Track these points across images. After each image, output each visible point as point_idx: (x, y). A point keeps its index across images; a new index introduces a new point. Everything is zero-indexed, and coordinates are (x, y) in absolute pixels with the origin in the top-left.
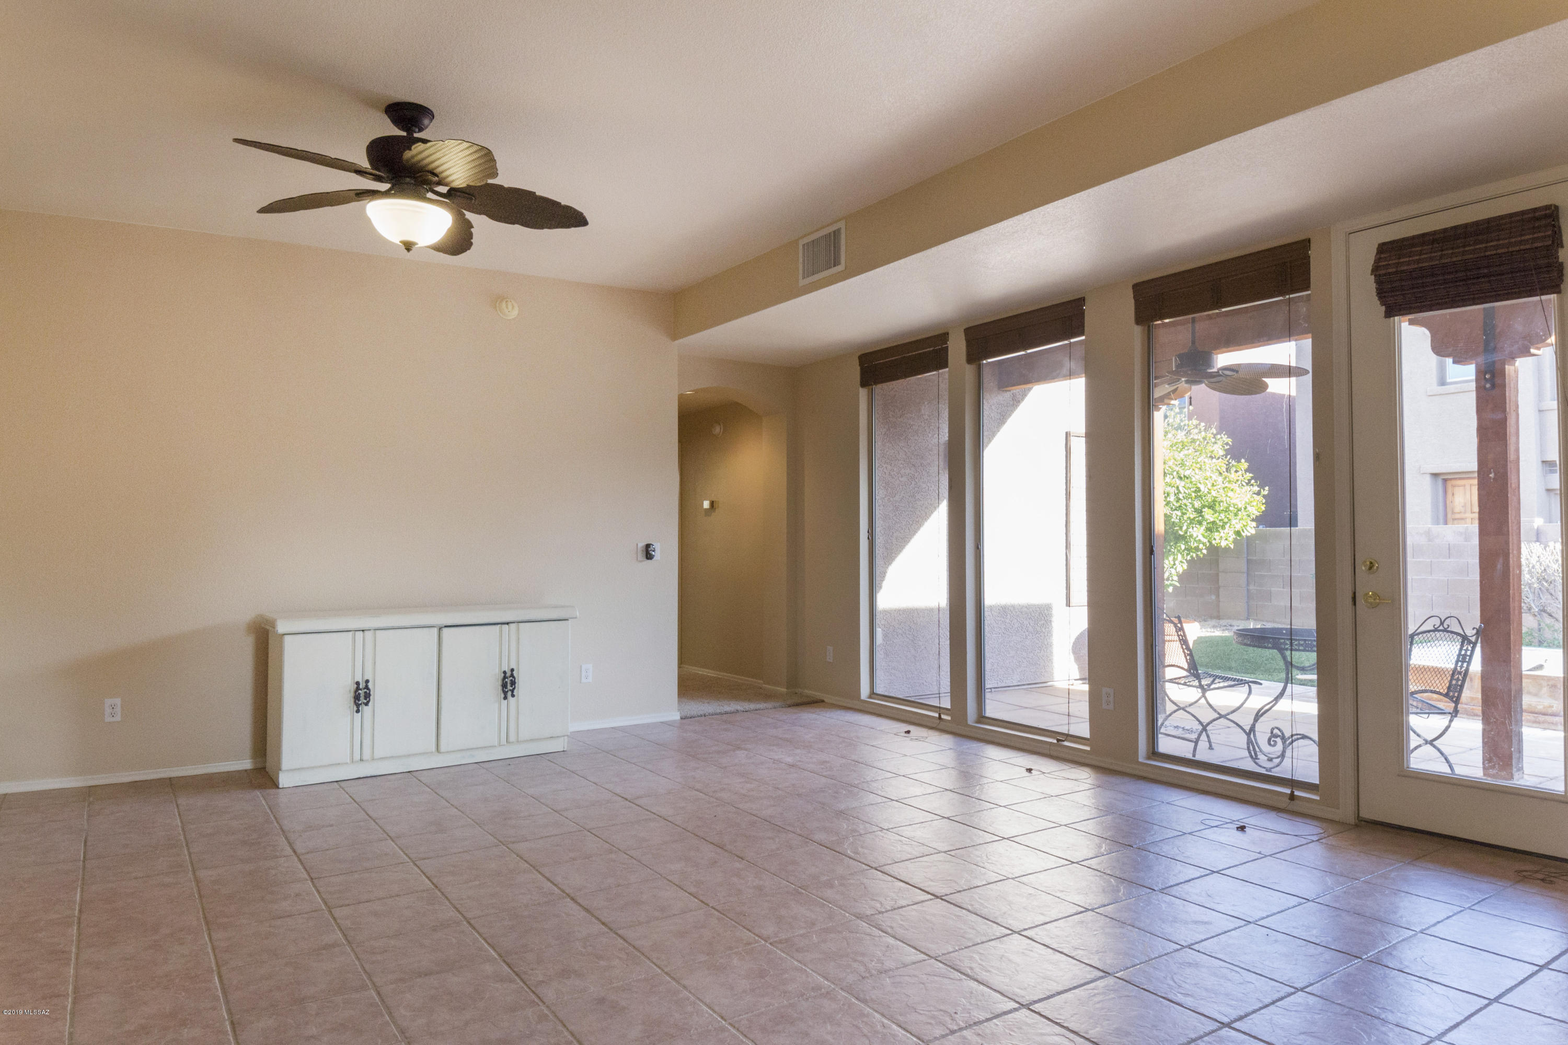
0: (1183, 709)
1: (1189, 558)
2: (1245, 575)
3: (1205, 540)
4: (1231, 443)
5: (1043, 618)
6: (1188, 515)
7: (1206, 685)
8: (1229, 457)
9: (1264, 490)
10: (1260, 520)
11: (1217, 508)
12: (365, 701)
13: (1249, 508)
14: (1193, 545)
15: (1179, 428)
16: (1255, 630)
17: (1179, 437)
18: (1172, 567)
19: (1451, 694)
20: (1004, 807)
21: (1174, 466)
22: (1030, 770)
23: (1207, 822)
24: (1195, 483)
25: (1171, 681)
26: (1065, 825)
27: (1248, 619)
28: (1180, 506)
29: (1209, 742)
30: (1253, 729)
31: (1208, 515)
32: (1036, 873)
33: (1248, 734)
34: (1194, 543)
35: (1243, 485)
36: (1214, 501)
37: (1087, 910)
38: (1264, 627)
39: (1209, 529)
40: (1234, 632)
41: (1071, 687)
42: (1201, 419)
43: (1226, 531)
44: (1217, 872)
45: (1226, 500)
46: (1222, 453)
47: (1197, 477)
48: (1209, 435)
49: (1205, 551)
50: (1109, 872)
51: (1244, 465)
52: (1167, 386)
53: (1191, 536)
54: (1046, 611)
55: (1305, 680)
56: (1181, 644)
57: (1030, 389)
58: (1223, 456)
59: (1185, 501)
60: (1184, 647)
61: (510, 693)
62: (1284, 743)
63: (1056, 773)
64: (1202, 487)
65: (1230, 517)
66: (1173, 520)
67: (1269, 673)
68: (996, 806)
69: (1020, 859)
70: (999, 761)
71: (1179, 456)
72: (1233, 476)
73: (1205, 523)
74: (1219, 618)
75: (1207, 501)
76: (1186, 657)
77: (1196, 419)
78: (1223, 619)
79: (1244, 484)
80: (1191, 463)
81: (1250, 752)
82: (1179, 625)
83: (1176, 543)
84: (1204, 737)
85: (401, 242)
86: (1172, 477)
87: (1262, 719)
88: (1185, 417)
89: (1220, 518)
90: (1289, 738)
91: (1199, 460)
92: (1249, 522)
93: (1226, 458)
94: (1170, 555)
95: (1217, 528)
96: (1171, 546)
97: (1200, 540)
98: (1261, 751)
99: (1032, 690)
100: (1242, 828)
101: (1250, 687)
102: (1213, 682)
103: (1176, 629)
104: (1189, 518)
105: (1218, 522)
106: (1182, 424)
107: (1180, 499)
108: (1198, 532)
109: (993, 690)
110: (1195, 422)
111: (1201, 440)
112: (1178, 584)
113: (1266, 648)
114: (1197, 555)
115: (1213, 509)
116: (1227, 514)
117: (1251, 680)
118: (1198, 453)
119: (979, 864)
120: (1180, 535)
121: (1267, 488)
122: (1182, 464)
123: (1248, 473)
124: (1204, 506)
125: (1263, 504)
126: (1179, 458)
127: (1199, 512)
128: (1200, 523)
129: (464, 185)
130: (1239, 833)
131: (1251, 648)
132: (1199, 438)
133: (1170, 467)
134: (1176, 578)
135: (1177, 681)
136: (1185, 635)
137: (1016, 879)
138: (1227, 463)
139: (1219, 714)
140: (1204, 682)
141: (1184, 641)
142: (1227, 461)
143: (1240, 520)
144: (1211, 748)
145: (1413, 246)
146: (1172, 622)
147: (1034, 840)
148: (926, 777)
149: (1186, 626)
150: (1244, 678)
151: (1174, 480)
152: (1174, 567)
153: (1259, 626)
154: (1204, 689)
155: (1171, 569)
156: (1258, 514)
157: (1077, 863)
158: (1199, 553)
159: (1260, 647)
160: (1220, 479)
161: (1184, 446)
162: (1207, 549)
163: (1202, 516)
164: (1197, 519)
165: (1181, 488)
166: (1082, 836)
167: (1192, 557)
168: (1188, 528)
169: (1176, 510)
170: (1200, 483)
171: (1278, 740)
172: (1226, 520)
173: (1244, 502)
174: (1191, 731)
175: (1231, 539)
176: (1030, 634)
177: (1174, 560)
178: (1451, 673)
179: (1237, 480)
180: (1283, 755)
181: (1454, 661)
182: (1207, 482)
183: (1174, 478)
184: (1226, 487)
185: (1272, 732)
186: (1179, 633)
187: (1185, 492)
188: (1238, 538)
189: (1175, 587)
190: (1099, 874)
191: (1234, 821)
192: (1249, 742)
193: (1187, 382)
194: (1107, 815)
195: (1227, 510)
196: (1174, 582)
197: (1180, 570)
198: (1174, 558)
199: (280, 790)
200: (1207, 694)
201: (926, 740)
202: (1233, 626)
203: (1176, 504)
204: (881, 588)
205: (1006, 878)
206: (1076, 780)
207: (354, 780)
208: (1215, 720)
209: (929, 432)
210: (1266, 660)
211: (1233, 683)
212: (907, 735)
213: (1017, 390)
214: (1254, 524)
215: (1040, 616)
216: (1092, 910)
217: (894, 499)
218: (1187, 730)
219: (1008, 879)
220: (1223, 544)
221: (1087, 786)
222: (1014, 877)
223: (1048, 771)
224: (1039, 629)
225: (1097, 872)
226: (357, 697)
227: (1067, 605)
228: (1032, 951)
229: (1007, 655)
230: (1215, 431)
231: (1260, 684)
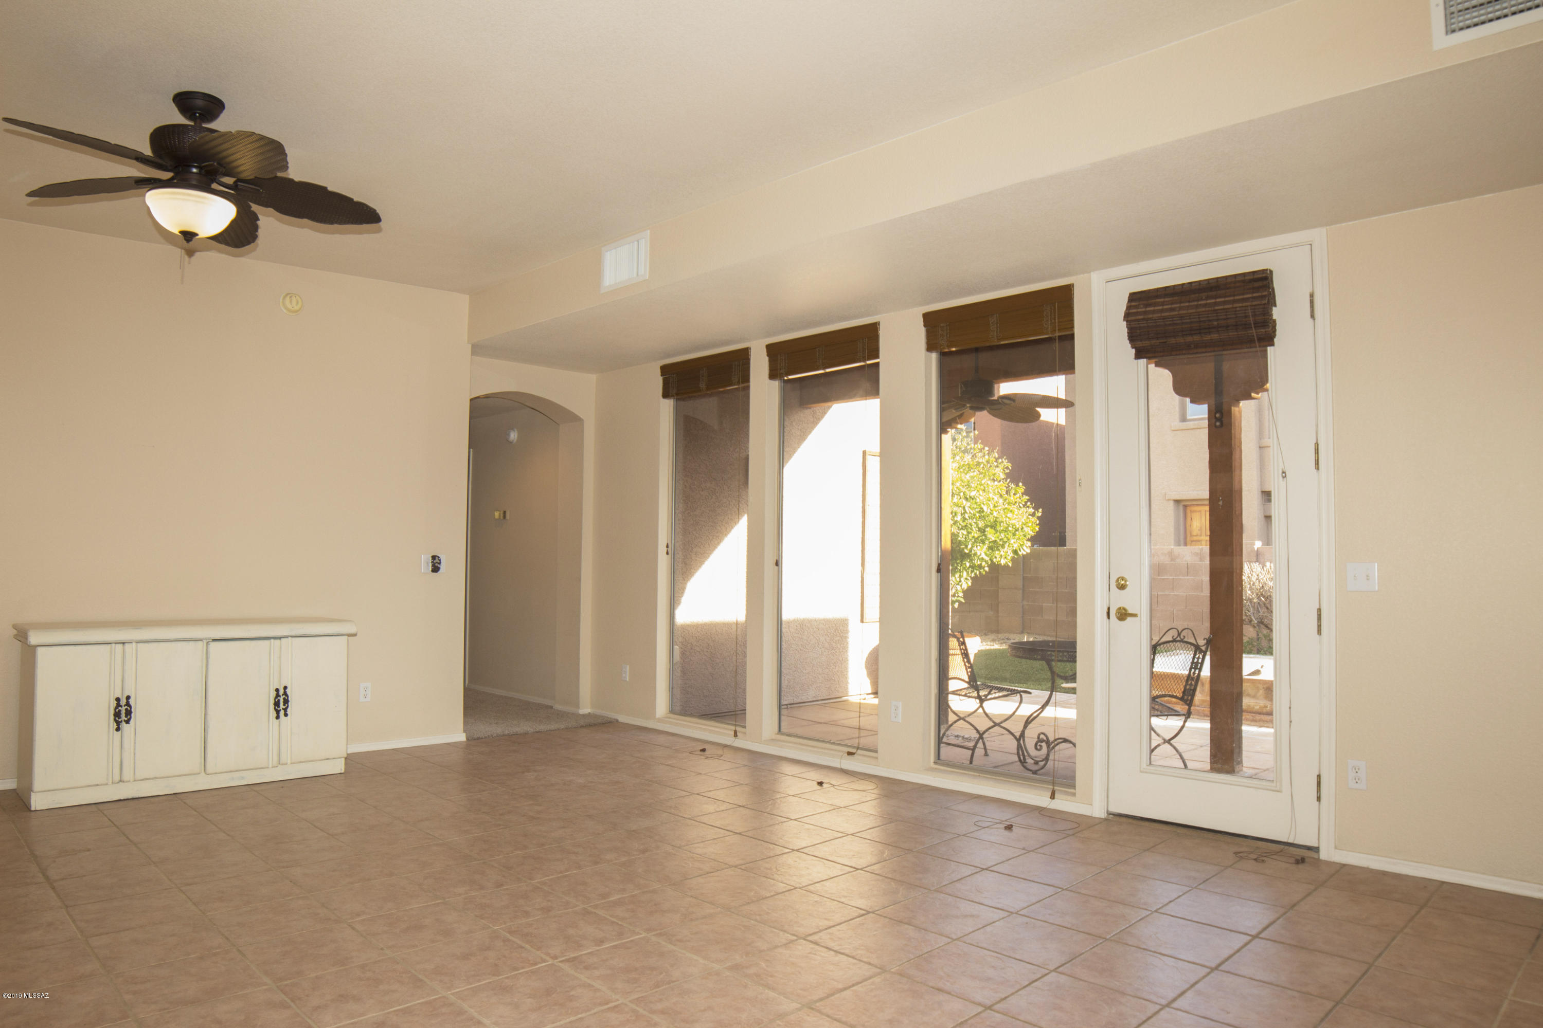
0: (963, 719)
1: (973, 575)
2: (1021, 591)
3: (987, 558)
4: (1010, 468)
5: (838, 634)
6: (973, 535)
7: (984, 696)
8: (1008, 480)
9: (1038, 512)
10: (1034, 540)
11: (998, 528)
12: (126, 719)
13: (1025, 529)
14: (977, 562)
15: (965, 451)
16: (1028, 642)
17: (965, 459)
18: (958, 584)
19: (1186, 697)
20: (795, 820)
21: (961, 488)
22: (820, 784)
23: (980, 824)
24: (978, 504)
25: (954, 693)
26: (852, 835)
27: (1022, 632)
28: (966, 526)
29: (985, 749)
30: (1022, 734)
31: (991, 535)
32: (822, 881)
33: (1018, 740)
34: (977, 561)
35: (1020, 507)
36: (996, 521)
37: (868, 912)
38: (1036, 640)
39: (991, 548)
40: (1009, 646)
41: (862, 701)
42: (985, 443)
43: (1006, 549)
44: (986, 869)
45: (1006, 521)
46: (1002, 476)
47: (981, 498)
48: (992, 459)
49: (987, 569)
50: (890, 876)
51: (1021, 488)
52: (954, 411)
53: (975, 554)
54: (841, 627)
55: (1069, 688)
56: (963, 657)
57: (829, 407)
58: (1003, 479)
59: (970, 521)
60: (965, 660)
61: (282, 713)
62: (1048, 747)
63: (846, 786)
64: (985, 508)
65: (1009, 537)
66: (959, 539)
67: (1038, 683)
68: (788, 820)
69: (808, 869)
70: (792, 775)
71: (965, 478)
72: (1012, 498)
73: (987, 542)
74: (997, 631)
75: (990, 521)
76: (966, 669)
77: (981, 443)
78: (1001, 633)
79: (1021, 506)
80: (976, 485)
81: (1019, 757)
82: (961, 640)
83: (962, 561)
84: (980, 745)
85: (180, 232)
86: (959, 497)
87: (1031, 726)
88: (971, 441)
89: (1000, 537)
90: (1052, 742)
91: (983, 482)
92: (1025, 542)
93: (1006, 481)
94: (956, 572)
95: (998, 547)
96: (957, 564)
97: (983, 558)
98: (1029, 755)
99: (826, 705)
100: (1009, 828)
101: (1021, 696)
102: (989, 693)
103: (959, 643)
104: (973, 537)
105: (998, 541)
106: (969, 447)
107: (966, 519)
108: (981, 551)
109: (789, 706)
110: (980, 446)
111: (985, 463)
112: (963, 601)
113: (1035, 659)
114: (980, 572)
115: (994, 529)
116: (1006, 533)
117: (1022, 689)
118: (982, 476)
119: (768, 876)
120: (965, 553)
121: (1040, 510)
122: (968, 486)
123: (1024, 496)
124: (987, 526)
125: (1037, 525)
126: (966, 480)
127: (982, 531)
128: (983, 542)
129: (252, 177)
130: (1007, 833)
131: (1024, 660)
132: (984, 461)
133: (957, 488)
134: (961, 594)
135: (958, 692)
136: (966, 649)
137: (804, 889)
138: (1007, 486)
139: (993, 722)
140: (982, 693)
141: (965, 655)
142: (1008, 484)
143: (1017, 539)
144: (986, 754)
145: (1157, 297)
146: (954, 636)
147: (824, 851)
148: (721, 795)
149: (967, 640)
150: (1016, 688)
151: (961, 500)
152: (960, 584)
153: (1031, 640)
154: (982, 700)
155: (957, 586)
156: (1033, 534)
157: (861, 869)
158: (982, 570)
159: (1030, 659)
160: (1001, 501)
161: (970, 468)
162: (988, 566)
163: (985, 536)
164: (981, 538)
165: (967, 509)
166: (867, 843)
167: (975, 574)
168: (972, 547)
169: (962, 529)
170: (983, 504)
171: (1044, 744)
172: (1005, 540)
173: (1021, 523)
174: (969, 740)
175: (1009, 558)
176: (827, 651)
177: (960, 577)
178: (1186, 678)
179: (1016, 502)
180: (1047, 759)
181: (1188, 668)
182: (990, 503)
183: (961, 498)
184: (1006, 508)
185: (1038, 738)
186: (962, 647)
187: (970, 513)
188: (1016, 557)
189: (960, 603)
190: (881, 878)
191: (1003, 821)
192: (1019, 747)
193: (971, 408)
194: (891, 823)
195: (1006, 530)
196: (959, 599)
197: (965, 586)
198: (960, 575)
199: (32, 813)
200: (985, 704)
201: (721, 758)
202: (1010, 639)
203: (962, 524)
204: (679, 604)
205: (793, 888)
206: (863, 791)
207: (113, 804)
208: (990, 728)
209: (731, 447)
210: (1036, 671)
211: (1006, 693)
212: (702, 753)
213: (818, 408)
214: (1029, 544)
215: (837, 631)
216: (873, 912)
217: (695, 513)
218: (967, 739)
219: (796, 888)
220: (1003, 562)
221: (874, 796)
222: (801, 886)
223: (839, 784)
224: (834, 644)
225: (878, 877)
226: (117, 715)
227: (862, 621)
228: (815, 954)
229: (804, 671)
230: (997, 456)
231: (1030, 693)
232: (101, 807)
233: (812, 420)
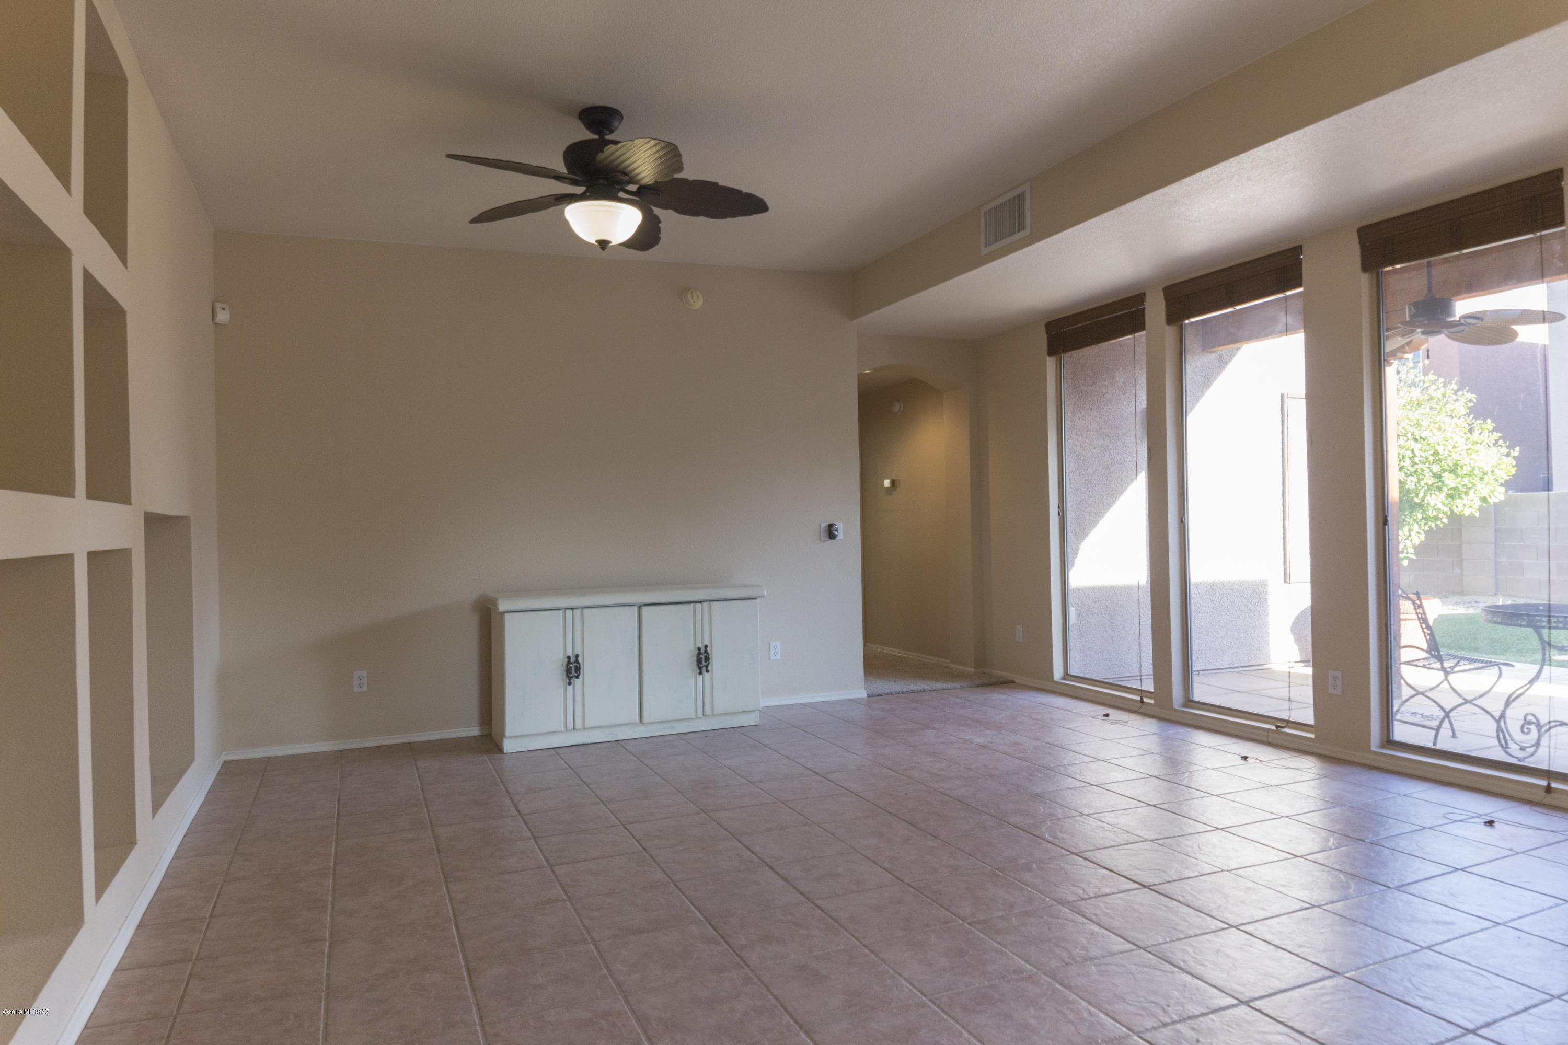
0: (1423, 694)
1: (1426, 528)
2: (1493, 546)
3: (1446, 509)
4: (1475, 400)
5: (1257, 596)
6: (1425, 481)
7: (1450, 668)
8: (1472, 416)
9: (1514, 451)
10: (1507, 485)
11: (1459, 472)
12: (576, 674)
13: (1497, 471)
14: (1431, 513)
15: (1414, 384)
16: (1503, 606)
17: (1412, 394)
18: (1408, 539)
20: (1217, 796)
21: (1409, 428)
22: (1245, 758)
23: (1451, 816)
24: (1433, 445)
25: (1409, 663)
26: (1287, 817)
27: (1496, 594)
28: (1416, 471)
29: (1452, 729)
30: (1503, 716)
31: (1450, 480)
32: (1255, 866)
33: (1498, 722)
34: (1432, 512)
35: (1489, 446)
36: (1456, 465)
37: (1313, 906)
38: (1515, 603)
39: (1450, 496)
40: (1483, 610)
41: (1292, 670)
42: (1438, 374)
43: (1470, 497)
44: (1462, 870)
45: (1470, 464)
46: (1464, 411)
47: (1435, 438)
48: (1449, 392)
49: (1445, 521)
50: (1338, 867)
51: (1490, 424)
52: (1400, 338)
53: (1429, 504)
54: (1260, 588)
55: (1563, 661)
56: (1420, 623)
57: (1239, 349)
58: (1465, 415)
59: (1421, 466)
60: (1424, 626)
61: (704, 668)
62: (1539, 730)
63: (1276, 762)
64: (1441, 450)
65: (1475, 482)
66: (1407, 487)
67: (1522, 654)
68: (1208, 795)
69: (1236, 850)
70: (1210, 747)
71: (1413, 416)
72: (1478, 437)
73: (1445, 489)
74: (1462, 593)
75: (1447, 465)
76: (1425, 636)
77: (1433, 374)
78: (1466, 595)
79: (1491, 445)
80: (1428, 423)
81: (1499, 741)
82: (1418, 602)
83: (1411, 512)
84: (1446, 724)
85: (597, 241)
86: (1406, 439)
87: (1514, 705)
88: (1419, 372)
89: (1463, 483)
90: (1545, 725)
91: (1438, 419)
92: (1497, 487)
93: (1469, 417)
94: (1404, 525)
95: (1460, 494)
96: (1405, 515)
97: (1439, 509)
98: (1512, 739)
99: (1247, 673)
100: (1490, 823)
101: (1500, 669)
102: (1457, 665)
103: (1415, 606)
104: (1427, 484)
105: (1460, 487)
106: (1417, 380)
107: (1416, 463)
108: (1436, 501)
109: (1201, 673)
110: (1432, 377)
111: (1440, 397)
112: (1414, 557)
113: (1521, 626)
114: (1436, 525)
115: (1454, 474)
116: (1470, 478)
117: (1501, 661)
118: (1436, 412)
119: (1190, 855)
120: (1416, 503)
121: (1517, 449)
122: (1418, 425)
123: (1494, 433)
124: (1444, 470)
125: (1513, 466)
126: (1414, 418)
127: (1438, 477)
128: (1440, 489)
129: (652, 182)
130: (1487, 829)
131: (1500, 627)
132: (1438, 395)
133: (1403, 428)
134: (1411, 550)
135: (1415, 663)
136: (1424, 613)
137: (1232, 872)
138: (1470, 423)
139: (1464, 699)
140: (1446, 665)
142: (1471, 421)
143: (1487, 484)
144: (1454, 736)
146: (1409, 598)
147: (1254, 832)
148: (1129, 763)
149: (1424, 602)
150: (1493, 660)
151: (1409, 442)
152: (1410, 538)
153: (1509, 602)
154: (1447, 672)
155: (1406, 541)
156: (1507, 478)
157: (1301, 857)
158: (1439, 522)
159: (1511, 625)
160: (1462, 440)
161: (1419, 405)
162: (1448, 517)
163: (1442, 482)
164: (1436, 485)
165: (1416, 452)
166: (1306, 828)
167: (1430, 527)
168: (1425, 496)
169: (1411, 475)
170: (1439, 444)
171: (1533, 727)
172: (1470, 485)
173: (1490, 465)
174: (1431, 718)
175: (1476, 507)
176: (1243, 614)
177: (1410, 530)
179: (1483, 441)
180: (1537, 744)
182: (1447, 443)
183: (1408, 439)
184: (1470, 449)
185: (1525, 719)
186: (1418, 611)
187: (1421, 456)
188: (1484, 505)
189: (1410, 560)
190: (1327, 869)
191: (1482, 815)
192: (1499, 729)
193: (1423, 333)
194: (1334, 807)
195: (1470, 474)
196: (1409, 555)
197: (1417, 541)
198: (1409, 529)
199: (505, 755)
200: (1451, 677)
201: (1127, 724)
202: (1480, 602)
203: (1410, 468)
204: (1073, 565)
205: (1220, 870)
206: (1298, 769)
207: (568, 748)
208: (1459, 705)
209: (1124, 400)
210: (1518, 640)
211: (1480, 665)
212: (1105, 718)
213: (1224, 350)
214: (1503, 489)
215: (1255, 592)
216: (1319, 907)
217: (1087, 472)
218: (1427, 717)
219: (1223, 871)
220: (1467, 512)
221: (1311, 776)
222: (1229, 869)
223: (1267, 760)
224: (1252, 608)
225: (1323, 867)
226: (568, 671)
227: (1285, 581)
228: (1251, 946)
229: (1217, 635)
230: (1455, 387)
231: (1512, 666)
232: (558, 750)
233: (1218, 364)
